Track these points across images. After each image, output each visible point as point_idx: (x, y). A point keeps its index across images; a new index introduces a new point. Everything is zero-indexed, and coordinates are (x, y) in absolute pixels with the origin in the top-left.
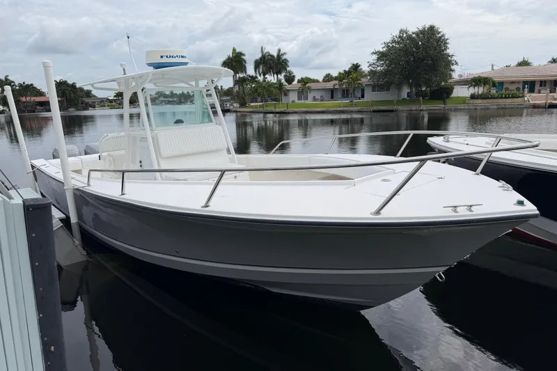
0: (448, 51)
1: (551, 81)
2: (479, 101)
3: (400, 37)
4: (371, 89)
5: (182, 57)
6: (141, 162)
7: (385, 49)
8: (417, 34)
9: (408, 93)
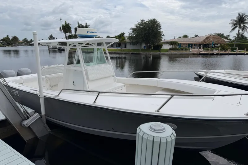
0: (161, 30)
1: (198, 44)
2: (173, 51)
3: (142, 23)
4: (129, 44)
5: (96, 32)
6: (73, 82)
7: (135, 27)
8: (148, 22)
9: (144, 46)
